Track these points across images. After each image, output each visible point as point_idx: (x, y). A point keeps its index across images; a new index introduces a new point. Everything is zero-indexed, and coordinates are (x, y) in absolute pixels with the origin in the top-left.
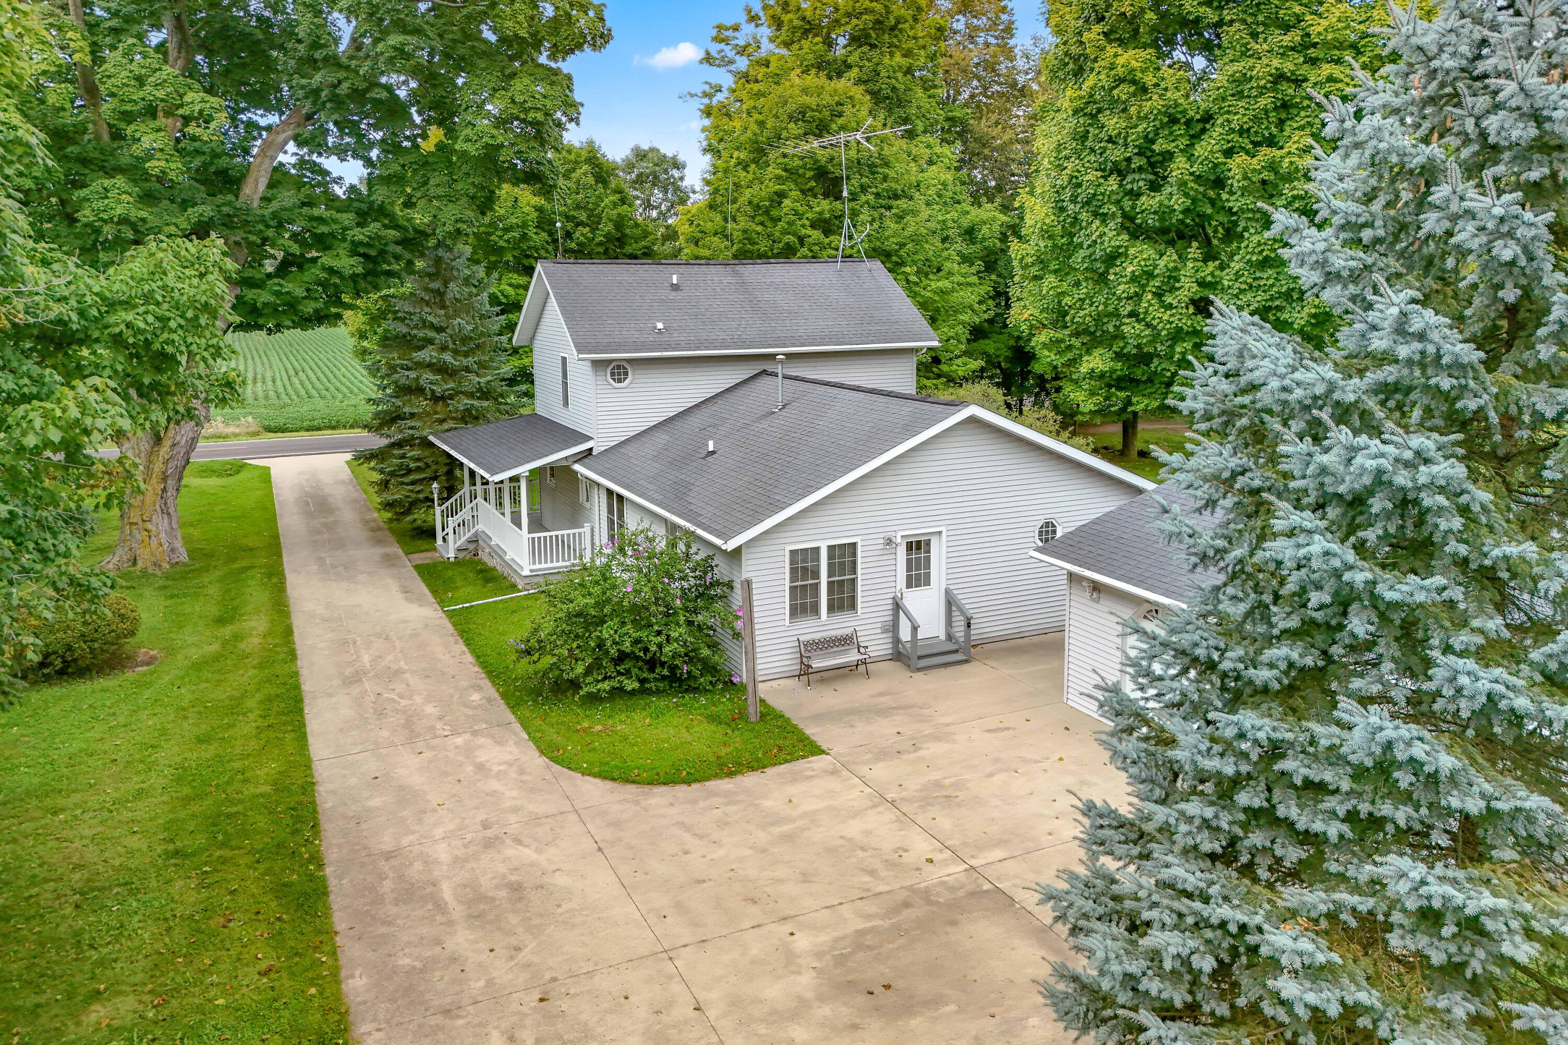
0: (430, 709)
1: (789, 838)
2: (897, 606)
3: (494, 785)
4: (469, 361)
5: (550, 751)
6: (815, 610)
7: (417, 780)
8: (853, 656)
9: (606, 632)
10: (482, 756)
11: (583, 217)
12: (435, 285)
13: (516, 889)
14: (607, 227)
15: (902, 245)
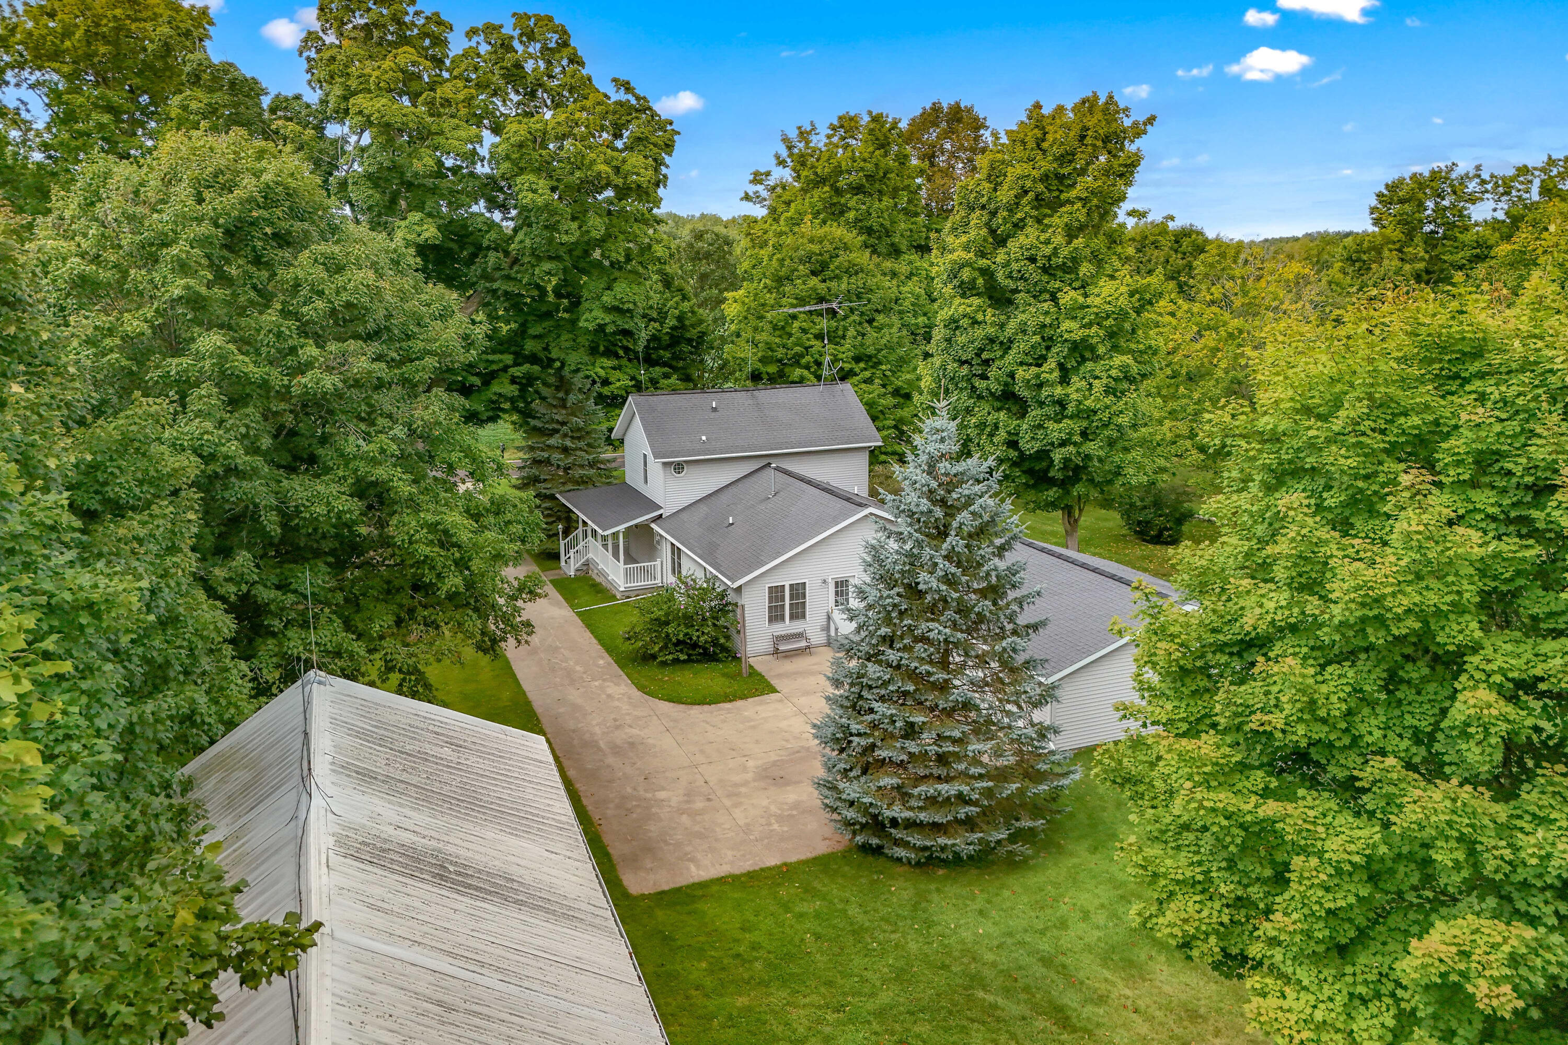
0: (578, 668)
1: (754, 727)
2: (829, 618)
3: (617, 703)
4: (582, 444)
5: (642, 688)
6: (782, 618)
7: (579, 701)
8: (803, 644)
9: (670, 629)
10: (609, 691)
11: (655, 315)
12: (561, 395)
13: (632, 745)
14: (671, 322)
15: (879, 351)
